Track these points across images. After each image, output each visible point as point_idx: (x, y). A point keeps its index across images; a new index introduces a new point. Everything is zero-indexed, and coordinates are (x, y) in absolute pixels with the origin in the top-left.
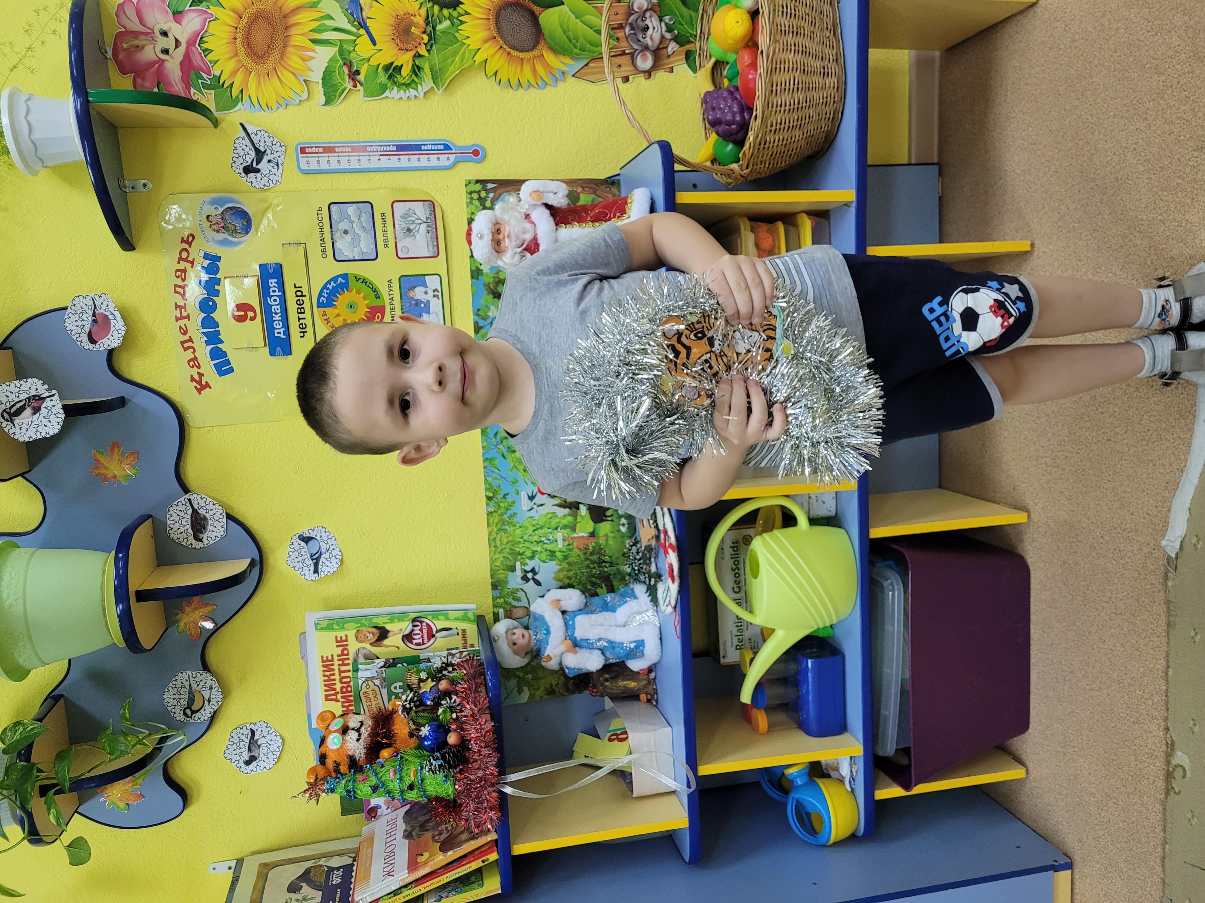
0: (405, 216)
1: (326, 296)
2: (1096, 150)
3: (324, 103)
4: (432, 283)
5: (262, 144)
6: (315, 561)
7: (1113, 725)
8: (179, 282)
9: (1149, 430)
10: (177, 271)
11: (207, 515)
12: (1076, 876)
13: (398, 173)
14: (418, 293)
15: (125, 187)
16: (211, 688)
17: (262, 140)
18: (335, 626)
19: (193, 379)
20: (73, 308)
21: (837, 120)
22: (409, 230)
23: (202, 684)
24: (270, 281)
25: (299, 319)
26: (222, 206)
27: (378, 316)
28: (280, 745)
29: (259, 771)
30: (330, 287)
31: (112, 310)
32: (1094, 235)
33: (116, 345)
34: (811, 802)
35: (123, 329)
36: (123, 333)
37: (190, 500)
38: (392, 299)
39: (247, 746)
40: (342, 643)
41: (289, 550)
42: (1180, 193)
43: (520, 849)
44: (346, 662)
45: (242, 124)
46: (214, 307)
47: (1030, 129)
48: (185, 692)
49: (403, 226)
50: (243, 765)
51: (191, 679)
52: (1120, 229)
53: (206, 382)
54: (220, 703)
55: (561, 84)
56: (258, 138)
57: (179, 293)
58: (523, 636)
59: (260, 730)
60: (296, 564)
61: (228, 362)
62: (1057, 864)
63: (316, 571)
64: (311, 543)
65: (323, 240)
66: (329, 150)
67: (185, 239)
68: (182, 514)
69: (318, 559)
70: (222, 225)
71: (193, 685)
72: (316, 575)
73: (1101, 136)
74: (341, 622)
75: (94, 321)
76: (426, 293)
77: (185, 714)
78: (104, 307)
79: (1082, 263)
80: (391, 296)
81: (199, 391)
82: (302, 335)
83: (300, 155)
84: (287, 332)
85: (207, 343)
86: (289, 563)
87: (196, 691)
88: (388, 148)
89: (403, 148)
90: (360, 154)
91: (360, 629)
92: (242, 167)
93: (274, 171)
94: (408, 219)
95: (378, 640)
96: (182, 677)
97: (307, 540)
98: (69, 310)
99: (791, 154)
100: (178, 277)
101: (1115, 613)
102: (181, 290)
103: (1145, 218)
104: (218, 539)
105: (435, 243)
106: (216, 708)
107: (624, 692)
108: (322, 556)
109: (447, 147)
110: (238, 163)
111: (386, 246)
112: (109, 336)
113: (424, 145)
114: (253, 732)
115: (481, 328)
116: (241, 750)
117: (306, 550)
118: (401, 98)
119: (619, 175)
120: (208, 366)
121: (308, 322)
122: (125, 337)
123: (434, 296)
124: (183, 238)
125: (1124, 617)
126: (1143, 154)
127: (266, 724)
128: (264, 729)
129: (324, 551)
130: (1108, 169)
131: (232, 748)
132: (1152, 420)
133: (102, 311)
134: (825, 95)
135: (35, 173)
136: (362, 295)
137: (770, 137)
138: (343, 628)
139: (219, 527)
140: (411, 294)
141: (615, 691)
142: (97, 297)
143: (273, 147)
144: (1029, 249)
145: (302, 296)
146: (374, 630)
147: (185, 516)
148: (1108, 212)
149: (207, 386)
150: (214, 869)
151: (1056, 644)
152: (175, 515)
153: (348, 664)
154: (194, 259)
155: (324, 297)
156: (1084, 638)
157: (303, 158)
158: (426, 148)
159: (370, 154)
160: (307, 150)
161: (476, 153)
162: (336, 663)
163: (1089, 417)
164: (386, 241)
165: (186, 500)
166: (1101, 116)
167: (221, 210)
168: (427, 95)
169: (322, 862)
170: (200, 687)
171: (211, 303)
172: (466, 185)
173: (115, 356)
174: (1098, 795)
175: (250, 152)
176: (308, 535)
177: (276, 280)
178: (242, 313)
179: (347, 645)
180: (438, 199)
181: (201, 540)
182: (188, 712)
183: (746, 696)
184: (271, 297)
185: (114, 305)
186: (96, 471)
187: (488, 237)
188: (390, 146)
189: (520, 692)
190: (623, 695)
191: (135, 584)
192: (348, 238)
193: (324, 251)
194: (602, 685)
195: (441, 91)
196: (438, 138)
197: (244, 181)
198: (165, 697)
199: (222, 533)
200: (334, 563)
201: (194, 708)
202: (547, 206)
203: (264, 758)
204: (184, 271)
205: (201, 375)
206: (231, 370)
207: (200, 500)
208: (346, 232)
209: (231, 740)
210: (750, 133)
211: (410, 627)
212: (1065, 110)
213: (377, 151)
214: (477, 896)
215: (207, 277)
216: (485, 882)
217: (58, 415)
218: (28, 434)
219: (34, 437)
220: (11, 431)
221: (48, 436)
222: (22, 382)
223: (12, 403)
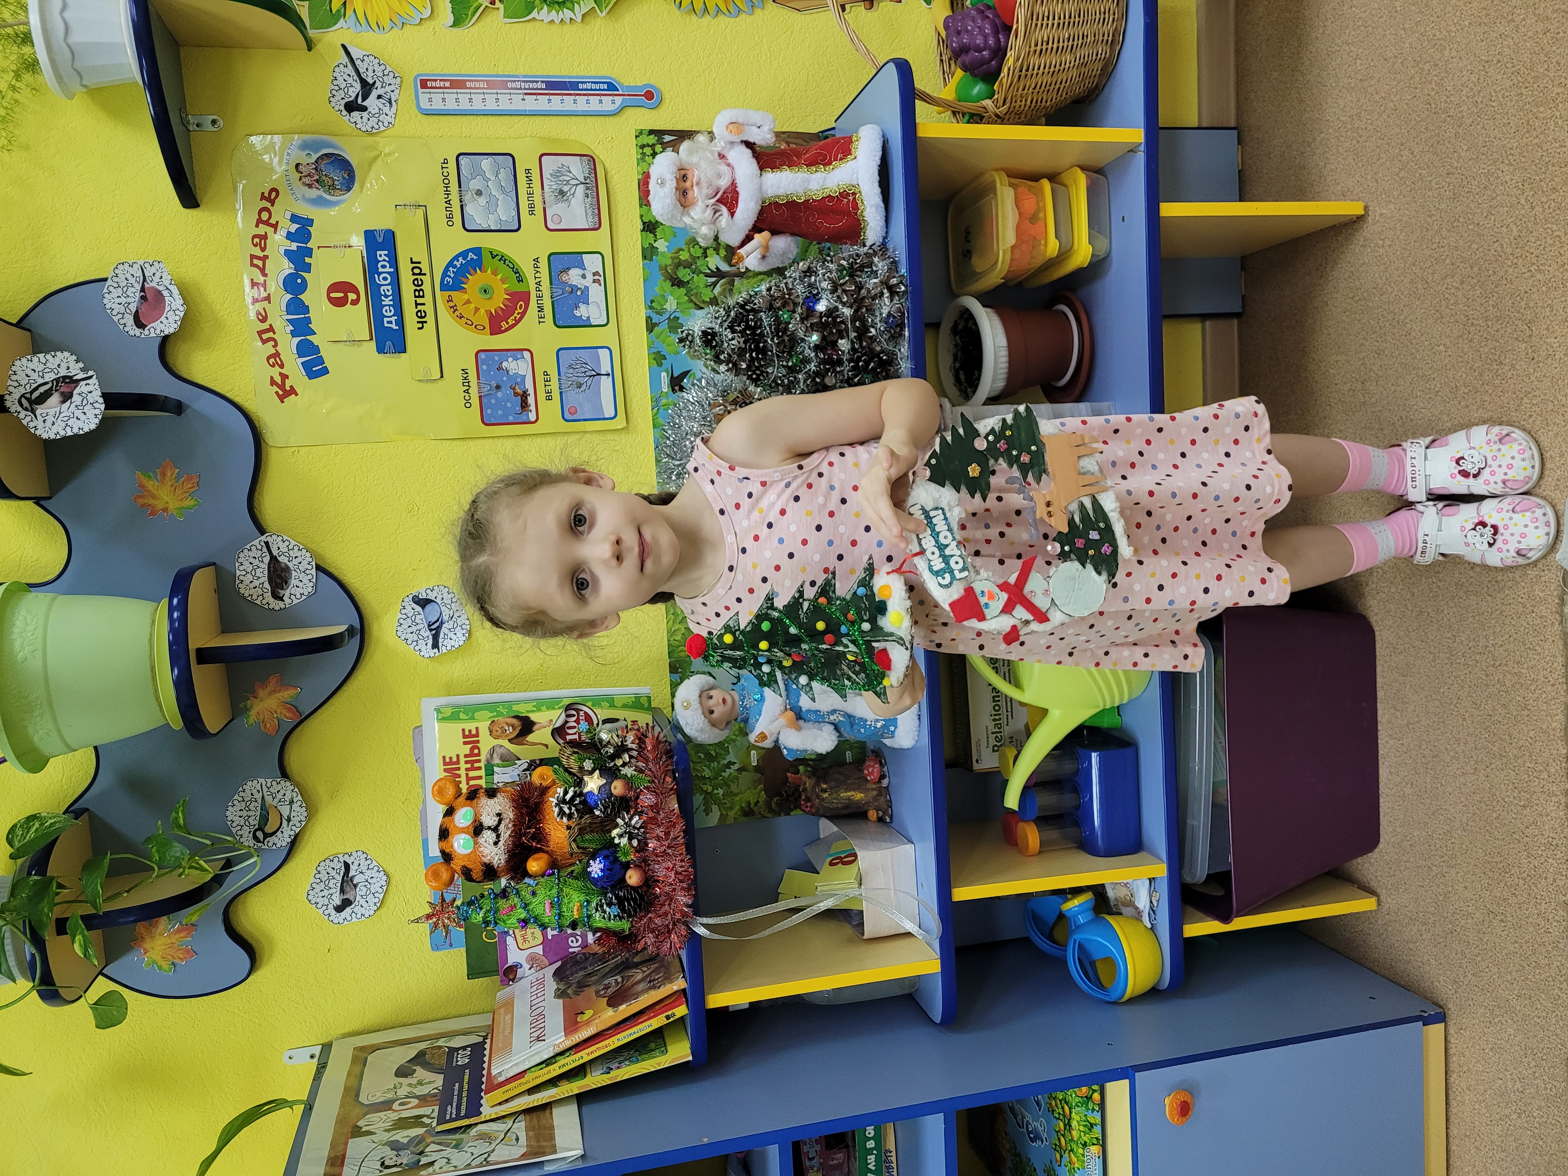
0: (557, 175)
1: (452, 275)
2: (1446, 72)
3: (451, 24)
4: (592, 263)
5: (370, 74)
6: (434, 632)
7: (1495, 815)
8: (257, 252)
10: (254, 237)
11: (290, 565)
12: (1451, 1031)
13: (547, 119)
14: (574, 276)
15: (188, 122)
16: (292, 802)
17: (371, 69)
18: (462, 716)
19: (273, 382)
20: (115, 279)
21: (1117, 42)
22: (562, 193)
23: (279, 796)
24: (379, 253)
25: (417, 304)
26: (316, 152)
27: (521, 306)
28: (384, 883)
29: (354, 919)
30: (458, 264)
31: (167, 283)
32: (1448, 180)
33: (172, 331)
34: (1099, 942)
35: (182, 309)
36: (182, 314)
37: (267, 543)
38: (539, 283)
39: (339, 885)
40: (471, 738)
41: (399, 616)
43: (717, 1001)
44: (476, 765)
45: (343, 46)
46: (304, 286)
47: (1359, 62)
48: (255, 807)
49: (554, 187)
50: (333, 912)
51: (264, 788)
52: (1483, 166)
53: (291, 387)
54: (303, 823)
55: (758, 11)
56: (365, 65)
57: (257, 266)
58: (724, 701)
59: (356, 863)
60: (409, 636)
61: (321, 361)
62: (1426, 1015)
63: (435, 645)
64: (429, 607)
65: (448, 202)
66: (457, 84)
67: (266, 195)
68: (256, 562)
69: (438, 629)
70: (317, 177)
71: (266, 797)
72: (436, 650)
73: (1454, 54)
74: (470, 711)
75: (142, 297)
76: (584, 276)
77: (255, 837)
78: (156, 279)
79: (1434, 218)
80: (538, 280)
81: (282, 398)
82: (420, 325)
83: (420, 90)
84: (401, 322)
85: (294, 334)
86: (399, 634)
87: (270, 805)
88: (535, 85)
89: (556, 86)
90: (499, 91)
91: (496, 719)
92: (343, 102)
93: (386, 109)
94: (561, 178)
95: (518, 736)
96: (252, 786)
97: (423, 603)
98: (109, 282)
99: (1059, 88)
100: (255, 245)
101: (1493, 665)
102: (260, 263)
104: (304, 597)
105: (596, 211)
106: (297, 830)
107: (847, 807)
108: (444, 626)
109: (611, 87)
110: (338, 98)
111: (532, 213)
112: (163, 319)
113: (582, 83)
114: (347, 866)
115: (656, 325)
116: (331, 891)
117: (422, 616)
118: (552, 21)
119: (834, 128)
120: (294, 365)
121: (429, 308)
122: (184, 319)
123: (594, 281)
124: (263, 193)
125: (1505, 668)
127: (365, 856)
128: (362, 862)
129: (446, 618)
131: (318, 888)
133: (154, 284)
134: (1102, 10)
135: (70, 96)
136: (499, 277)
137: (1034, 61)
138: (473, 718)
139: (305, 581)
140: (564, 278)
141: (835, 805)
142: (147, 265)
143: (385, 78)
144: (1363, 213)
145: (420, 274)
146: (515, 721)
147: (261, 565)
149: (293, 391)
150: (290, 1058)
151: (1413, 724)
152: (246, 564)
153: (480, 768)
154: (277, 222)
155: (450, 277)
156: (1452, 707)
157: (424, 95)
158: (585, 86)
159: (512, 91)
160: (429, 84)
161: (649, 95)
162: (463, 766)
163: (1448, 415)
164: (532, 207)
165: (263, 544)
167: (315, 157)
168: (586, 19)
169: (441, 1043)
170: (276, 800)
171: (299, 281)
172: (636, 137)
173: (171, 342)
175: (354, 84)
176: (425, 597)
177: (386, 252)
178: (341, 295)
179: (478, 742)
180: (600, 154)
181: (281, 599)
182: (260, 835)
183: (1012, 800)
184: (379, 274)
185: (170, 277)
186: (140, 500)
187: (671, 184)
188: (537, 82)
189: (707, 811)
190: (845, 812)
191: (197, 640)
192: (482, 201)
193: (450, 218)
194: (818, 796)
195: (604, 13)
196: (600, 74)
197: (346, 120)
198: (228, 813)
199: (310, 590)
200: (459, 635)
201: (269, 829)
202: (749, 145)
203: (362, 902)
204: (265, 237)
205: (284, 377)
206: (325, 371)
207: (281, 544)
208: (479, 193)
209: (318, 876)
210: (1008, 55)
211: (563, 717)
212: (1404, 29)
213: (521, 89)
214: (659, 1064)
215: (294, 246)
216: (669, 1048)
217: (96, 405)
218: (55, 429)
219: (62, 433)
220: (31, 425)
221: (81, 432)
222: (49, 357)
223: (34, 386)
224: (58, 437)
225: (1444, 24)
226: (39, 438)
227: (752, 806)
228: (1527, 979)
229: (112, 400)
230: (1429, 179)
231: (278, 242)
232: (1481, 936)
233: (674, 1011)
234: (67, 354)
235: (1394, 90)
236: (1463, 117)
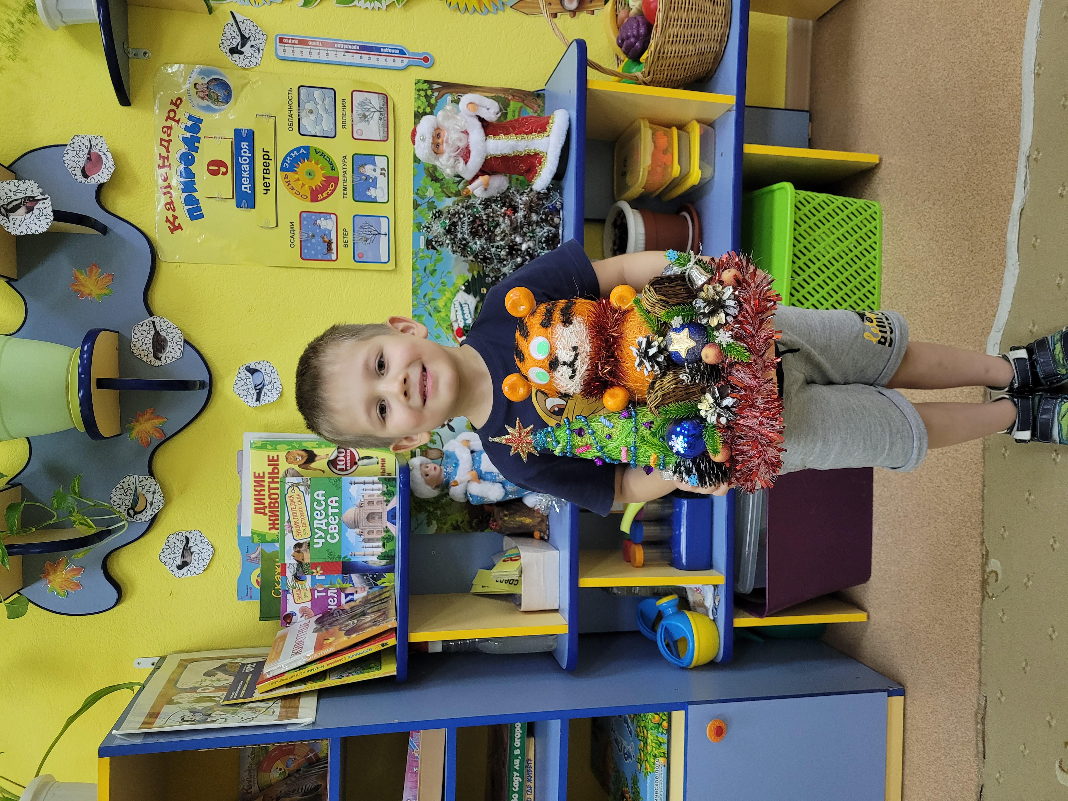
0: (362, 104)
1: (289, 162)
2: (931, 70)
3: (302, 4)
4: (381, 162)
5: (247, 31)
6: (258, 391)
8: (165, 137)
9: (969, 288)
10: (164, 127)
11: (167, 338)
12: (908, 702)
13: (359, 69)
14: (368, 170)
15: (129, 52)
16: (154, 493)
17: (248, 28)
18: (269, 446)
19: (167, 220)
20: (72, 145)
21: (724, 41)
22: (365, 116)
23: (147, 488)
24: (242, 143)
25: (264, 178)
26: (208, 77)
27: (332, 186)
28: (211, 553)
29: (189, 575)
30: (293, 156)
31: (105, 151)
32: (928, 139)
33: (105, 181)
34: (679, 626)
35: (112, 167)
36: (112, 171)
37: (153, 322)
38: (345, 172)
39: (181, 551)
40: (273, 462)
41: (236, 378)
42: (994, 88)
43: (416, 637)
44: (276, 480)
45: (232, 13)
46: (193, 161)
47: (881, 66)
48: (130, 493)
49: (360, 112)
50: (176, 569)
51: (138, 482)
52: (949, 129)
53: (179, 224)
54: (161, 507)
55: (500, 13)
56: (245, 25)
57: (164, 146)
58: (435, 468)
59: (194, 538)
60: (241, 392)
61: (199, 209)
62: (891, 689)
63: (258, 399)
64: (256, 374)
65: (291, 116)
66: (303, 42)
67: (174, 101)
68: (145, 334)
69: (261, 389)
70: (207, 93)
71: (138, 487)
72: (258, 403)
73: (935, 58)
74: (274, 444)
75: (88, 158)
76: (375, 170)
77: (128, 514)
78: (98, 147)
79: (919, 164)
80: (345, 170)
81: (172, 231)
82: (265, 192)
83: (278, 44)
84: (253, 188)
85: (183, 191)
86: (235, 390)
87: (140, 493)
88: (353, 47)
89: (365, 48)
90: (329, 49)
91: (291, 451)
92: (229, 48)
93: (256, 54)
94: (365, 107)
95: (306, 463)
96: (130, 480)
97: (253, 371)
98: (68, 147)
99: (685, 68)
100: (164, 133)
102: (166, 144)
103: (967, 115)
104: (174, 360)
105: (386, 129)
106: (156, 512)
107: (520, 527)
108: (265, 387)
109: (402, 52)
110: (226, 44)
111: (344, 127)
112: (100, 173)
113: (383, 48)
114: (187, 539)
115: (419, 205)
116: (176, 555)
117: (251, 380)
118: (367, 8)
119: (544, 90)
120: (182, 211)
121: (272, 181)
122: (113, 175)
123: (381, 174)
124: (172, 100)
125: (949, 454)
126: (966, 64)
127: (200, 534)
128: (198, 538)
129: (266, 383)
130: (940, 83)
131: (167, 552)
132: (972, 279)
133: (96, 151)
134: (714, 19)
135: (55, 28)
136: (319, 166)
137: (668, 48)
138: (275, 449)
139: (176, 349)
140: (362, 170)
141: (511, 526)
142: (93, 138)
143: (257, 35)
144: (878, 161)
145: (268, 159)
146: (303, 453)
147: (148, 336)
148: (939, 118)
149: (180, 227)
150: (138, 664)
151: (894, 495)
152: (139, 334)
153: (277, 482)
154: (179, 119)
155: (287, 163)
156: (917, 483)
157: (280, 48)
158: (385, 50)
159: (338, 50)
160: (284, 41)
161: (426, 59)
162: (267, 480)
163: (922, 290)
164: (344, 123)
165: (151, 322)
166: (935, 42)
167: (207, 80)
168: (388, 9)
169: (238, 660)
170: (145, 490)
171: (190, 157)
172: (416, 84)
173: (104, 189)
174: (927, 621)
175: (237, 37)
176: (254, 367)
177: (247, 144)
178: (216, 168)
179: (278, 465)
180: (391, 94)
181: (159, 359)
182: (131, 512)
183: (625, 527)
184: (242, 157)
185: (107, 147)
186: (75, 287)
187: (429, 140)
188: (354, 45)
189: (429, 524)
190: (519, 531)
191: (97, 372)
192: (313, 117)
193: (291, 126)
194: (501, 519)
195: (400, 6)
196: (395, 44)
197: (230, 59)
198: (112, 496)
199: (179, 355)
200: (274, 394)
201: (137, 509)
202: (480, 119)
203: (195, 564)
204: (170, 128)
205: (175, 217)
206: (202, 216)
207: (162, 323)
208: (311, 112)
209: (167, 544)
210: (651, 41)
211: (336, 453)
212: (908, 44)
213: (343, 48)
214: (374, 675)
215: (189, 135)
216: (383, 667)
217: (48, 217)
218: (20, 229)
219: (25, 232)
220: (6, 225)
221: (37, 233)
222: (20, 182)
223: (9, 200)
224: (22, 234)
225: (930, 40)
226: (10, 234)
227: (459, 524)
228: (954, 662)
229: (59, 216)
230: (918, 139)
231: (179, 132)
232: (928, 635)
233: (387, 641)
234: (32, 182)
235: (900, 83)
236: (939, 98)
